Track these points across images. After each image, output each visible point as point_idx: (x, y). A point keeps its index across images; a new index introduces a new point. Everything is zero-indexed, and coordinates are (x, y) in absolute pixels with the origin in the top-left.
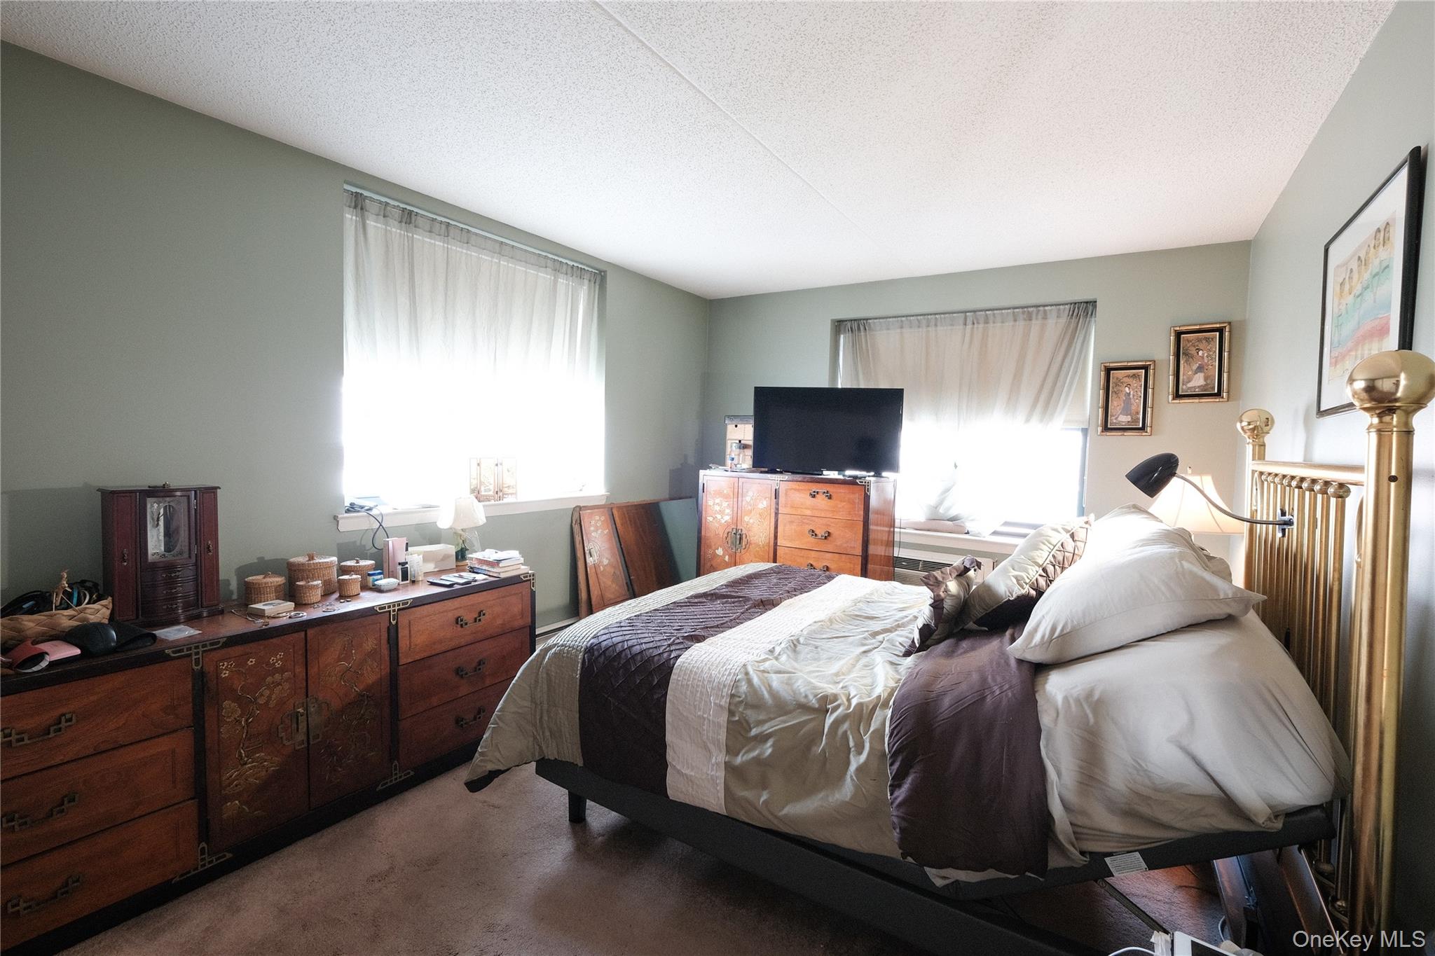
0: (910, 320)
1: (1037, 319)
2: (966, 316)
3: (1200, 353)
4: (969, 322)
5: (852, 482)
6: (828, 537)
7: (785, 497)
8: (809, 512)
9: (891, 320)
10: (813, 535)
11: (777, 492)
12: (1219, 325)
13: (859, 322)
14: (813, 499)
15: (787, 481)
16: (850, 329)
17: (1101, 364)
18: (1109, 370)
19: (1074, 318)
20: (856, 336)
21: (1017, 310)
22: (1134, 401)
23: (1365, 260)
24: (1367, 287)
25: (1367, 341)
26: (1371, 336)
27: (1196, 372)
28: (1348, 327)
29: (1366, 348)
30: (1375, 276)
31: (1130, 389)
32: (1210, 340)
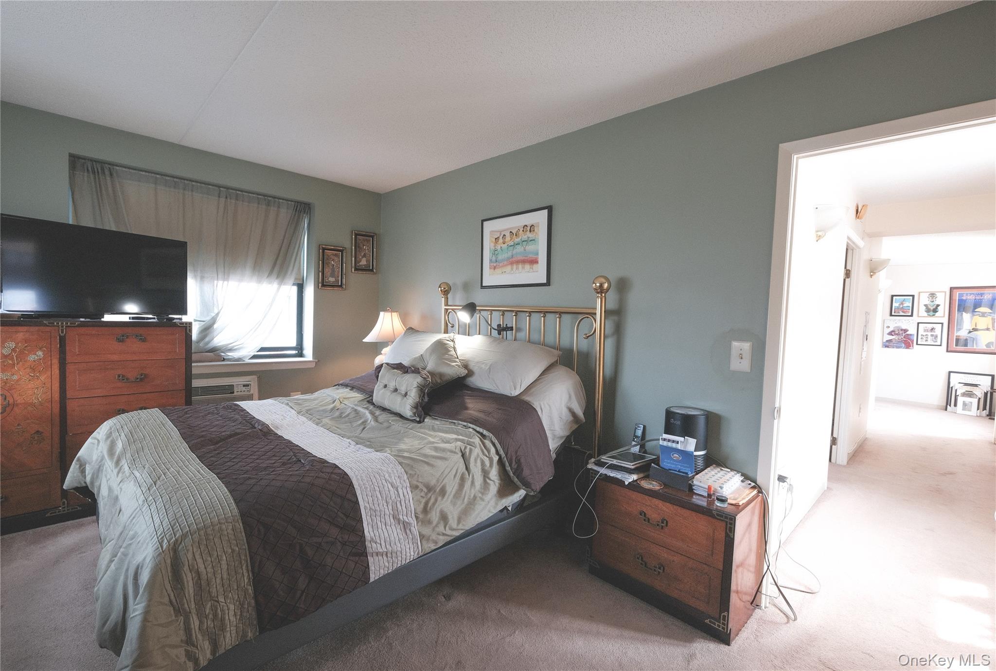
1: (274, 206)
2: (220, 190)
3: (364, 247)
4: (223, 195)
5: (171, 323)
6: (143, 379)
7: (77, 344)
8: (115, 357)
9: (144, 173)
10: (124, 380)
11: (62, 341)
12: (372, 234)
13: (103, 165)
14: (121, 343)
15: (78, 326)
16: (90, 169)
17: (320, 245)
18: (324, 249)
19: (297, 212)
20: (99, 179)
21: (260, 197)
22: (336, 270)
23: (516, 234)
24: (518, 244)
25: (520, 264)
26: (524, 262)
27: (363, 257)
28: (503, 255)
29: (520, 266)
30: (524, 241)
31: (335, 262)
32: (368, 241)
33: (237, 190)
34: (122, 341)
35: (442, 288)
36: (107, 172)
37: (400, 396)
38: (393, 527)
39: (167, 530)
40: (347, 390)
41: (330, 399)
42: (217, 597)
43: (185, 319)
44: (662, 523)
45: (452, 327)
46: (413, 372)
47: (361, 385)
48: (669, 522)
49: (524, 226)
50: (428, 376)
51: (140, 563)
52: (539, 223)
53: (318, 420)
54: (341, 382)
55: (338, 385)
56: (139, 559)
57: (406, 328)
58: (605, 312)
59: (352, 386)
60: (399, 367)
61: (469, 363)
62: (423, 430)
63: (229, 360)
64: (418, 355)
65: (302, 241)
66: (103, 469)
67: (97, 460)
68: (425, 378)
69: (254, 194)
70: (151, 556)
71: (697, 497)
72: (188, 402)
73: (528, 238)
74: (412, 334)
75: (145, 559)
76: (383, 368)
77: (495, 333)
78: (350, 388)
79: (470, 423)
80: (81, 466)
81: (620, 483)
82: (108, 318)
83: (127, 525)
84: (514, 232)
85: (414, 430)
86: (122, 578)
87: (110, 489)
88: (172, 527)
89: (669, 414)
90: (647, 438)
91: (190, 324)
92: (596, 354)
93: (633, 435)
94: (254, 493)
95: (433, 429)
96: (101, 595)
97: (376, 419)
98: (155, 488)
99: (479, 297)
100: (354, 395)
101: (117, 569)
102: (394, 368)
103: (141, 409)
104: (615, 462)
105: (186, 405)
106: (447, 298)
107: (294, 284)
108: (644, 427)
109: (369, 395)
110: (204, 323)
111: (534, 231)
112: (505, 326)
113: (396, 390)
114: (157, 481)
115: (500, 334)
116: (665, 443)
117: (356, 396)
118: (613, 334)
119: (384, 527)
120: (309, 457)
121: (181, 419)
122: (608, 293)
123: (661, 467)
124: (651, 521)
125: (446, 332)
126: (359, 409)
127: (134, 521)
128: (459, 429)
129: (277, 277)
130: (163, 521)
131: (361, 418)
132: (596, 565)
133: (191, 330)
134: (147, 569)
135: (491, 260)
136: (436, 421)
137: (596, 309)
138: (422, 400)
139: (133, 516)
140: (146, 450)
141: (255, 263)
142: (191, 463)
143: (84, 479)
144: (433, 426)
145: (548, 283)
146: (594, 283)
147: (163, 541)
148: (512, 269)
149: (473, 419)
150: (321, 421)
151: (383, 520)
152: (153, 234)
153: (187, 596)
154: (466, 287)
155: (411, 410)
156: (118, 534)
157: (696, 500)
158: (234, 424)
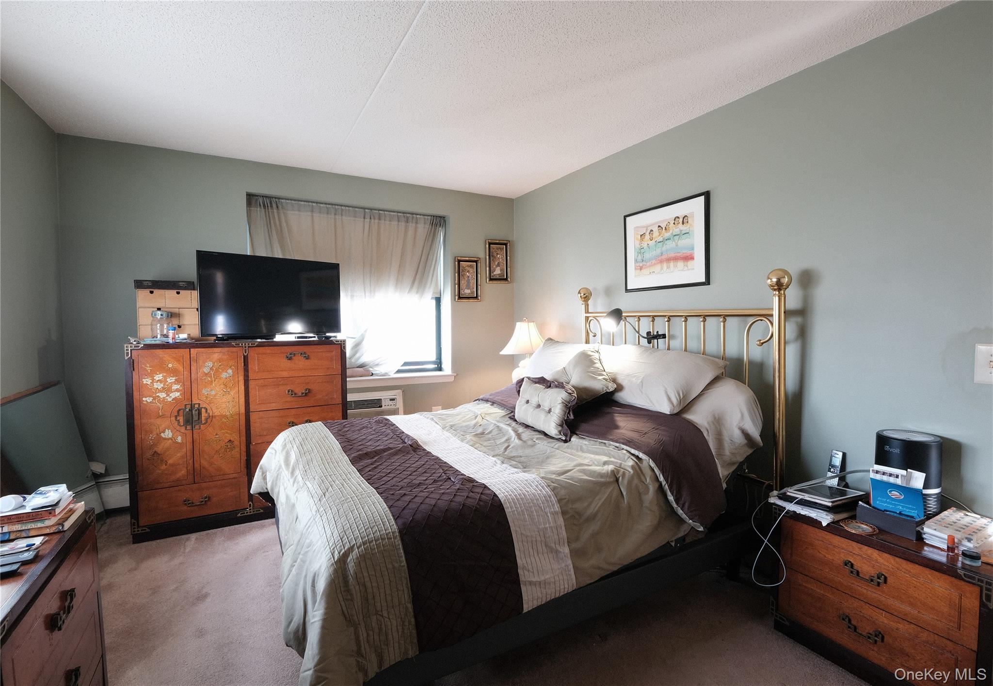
0: (320, 206)
1: (412, 222)
2: (365, 211)
3: (498, 256)
4: (368, 216)
5: (328, 342)
6: (308, 393)
7: (256, 362)
8: (285, 374)
9: (303, 203)
10: (292, 394)
11: (246, 359)
12: (505, 242)
13: (272, 199)
14: (289, 361)
15: (257, 346)
16: (262, 204)
17: (455, 257)
18: (459, 261)
19: (433, 225)
20: (268, 212)
21: (400, 214)
22: (472, 281)
23: (666, 228)
24: (669, 239)
25: (672, 261)
26: (676, 259)
27: (497, 266)
28: (651, 254)
29: (672, 264)
30: (675, 235)
31: (470, 274)
32: (501, 249)
33: (379, 210)
34: (290, 359)
35: (582, 295)
36: (274, 206)
37: (543, 412)
38: (546, 555)
39: (337, 542)
40: (488, 405)
41: (471, 415)
42: (382, 611)
43: (339, 336)
44: (879, 578)
45: (594, 336)
46: (556, 387)
47: (502, 400)
48: (888, 578)
49: (675, 218)
50: (573, 391)
51: (316, 571)
52: (693, 212)
53: (462, 436)
54: (481, 397)
55: (479, 400)
56: (315, 567)
57: (543, 338)
58: (785, 312)
59: (493, 401)
60: (541, 381)
61: (618, 376)
62: (569, 451)
63: (377, 375)
64: (560, 368)
65: (439, 255)
66: (280, 478)
67: (275, 469)
68: (570, 394)
69: (394, 212)
70: (325, 565)
71: (931, 549)
72: (345, 416)
73: (681, 231)
74: (550, 345)
75: (320, 567)
76: (524, 383)
77: (644, 342)
78: (490, 404)
79: (623, 444)
80: (263, 473)
81: (816, 523)
82: (279, 338)
83: (304, 532)
84: (663, 226)
85: (561, 449)
86: (302, 583)
87: (287, 497)
88: (341, 539)
89: (882, 441)
90: (849, 468)
91: (344, 341)
92: (774, 363)
93: (829, 464)
94: (411, 511)
95: (582, 450)
96: (285, 598)
97: (519, 436)
98: (325, 499)
99: (625, 302)
100: (495, 410)
101: (297, 574)
102: (536, 383)
103: (307, 422)
104: (807, 497)
105: (343, 419)
106: (588, 305)
107: (432, 298)
108: (844, 455)
109: (510, 410)
110: (354, 340)
111: (688, 222)
112: (655, 334)
113: (539, 406)
114: (326, 492)
115: (651, 343)
116: (878, 477)
117: (498, 412)
118: (796, 339)
119: (536, 554)
120: (458, 475)
121: (340, 433)
122: (788, 289)
123: (873, 507)
124: (861, 575)
125: (587, 342)
126: (502, 425)
127: (310, 529)
128: (611, 450)
129: (417, 292)
130: (334, 532)
131: (504, 435)
132: (784, 620)
133: (344, 347)
134: (323, 577)
135: (636, 261)
136: (584, 440)
137: (773, 309)
138: (568, 417)
139: (307, 526)
140: (315, 462)
141: (397, 279)
142: (353, 476)
143: (265, 485)
144: (581, 447)
145: (708, 282)
146: (768, 278)
147: (334, 552)
148: (662, 269)
149: (627, 440)
150: (466, 437)
151: (535, 547)
152: (311, 258)
153: (356, 607)
154: (608, 292)
155: (556, 428)
156: (296, 540)
157: (928, 552)
158: (386, 439)
